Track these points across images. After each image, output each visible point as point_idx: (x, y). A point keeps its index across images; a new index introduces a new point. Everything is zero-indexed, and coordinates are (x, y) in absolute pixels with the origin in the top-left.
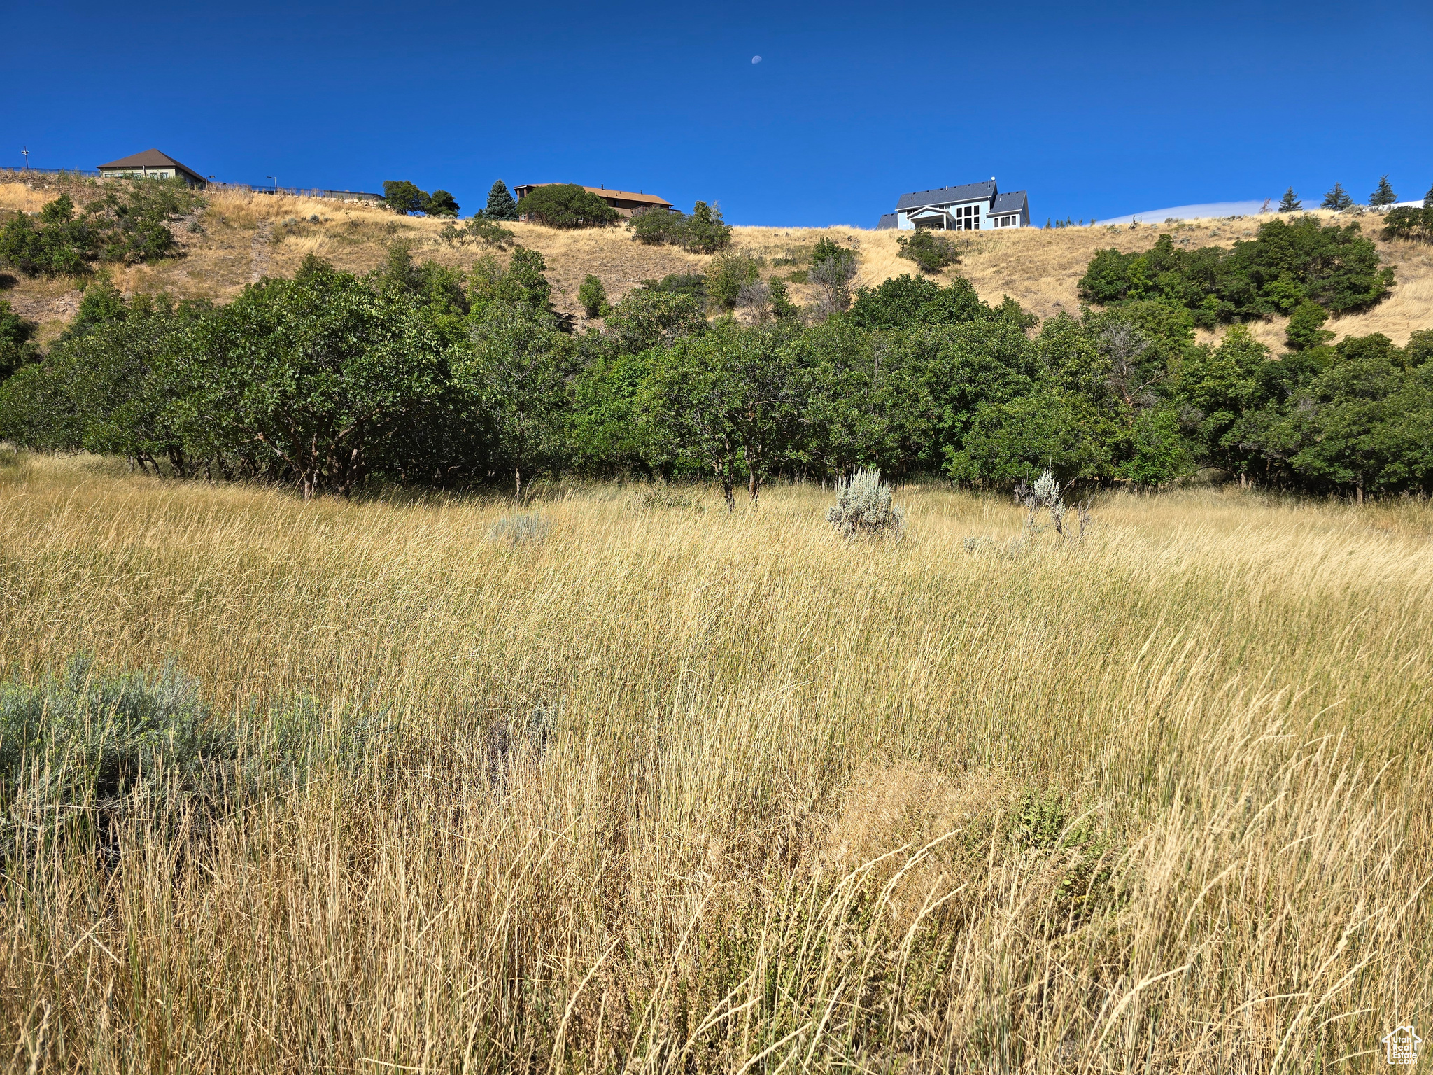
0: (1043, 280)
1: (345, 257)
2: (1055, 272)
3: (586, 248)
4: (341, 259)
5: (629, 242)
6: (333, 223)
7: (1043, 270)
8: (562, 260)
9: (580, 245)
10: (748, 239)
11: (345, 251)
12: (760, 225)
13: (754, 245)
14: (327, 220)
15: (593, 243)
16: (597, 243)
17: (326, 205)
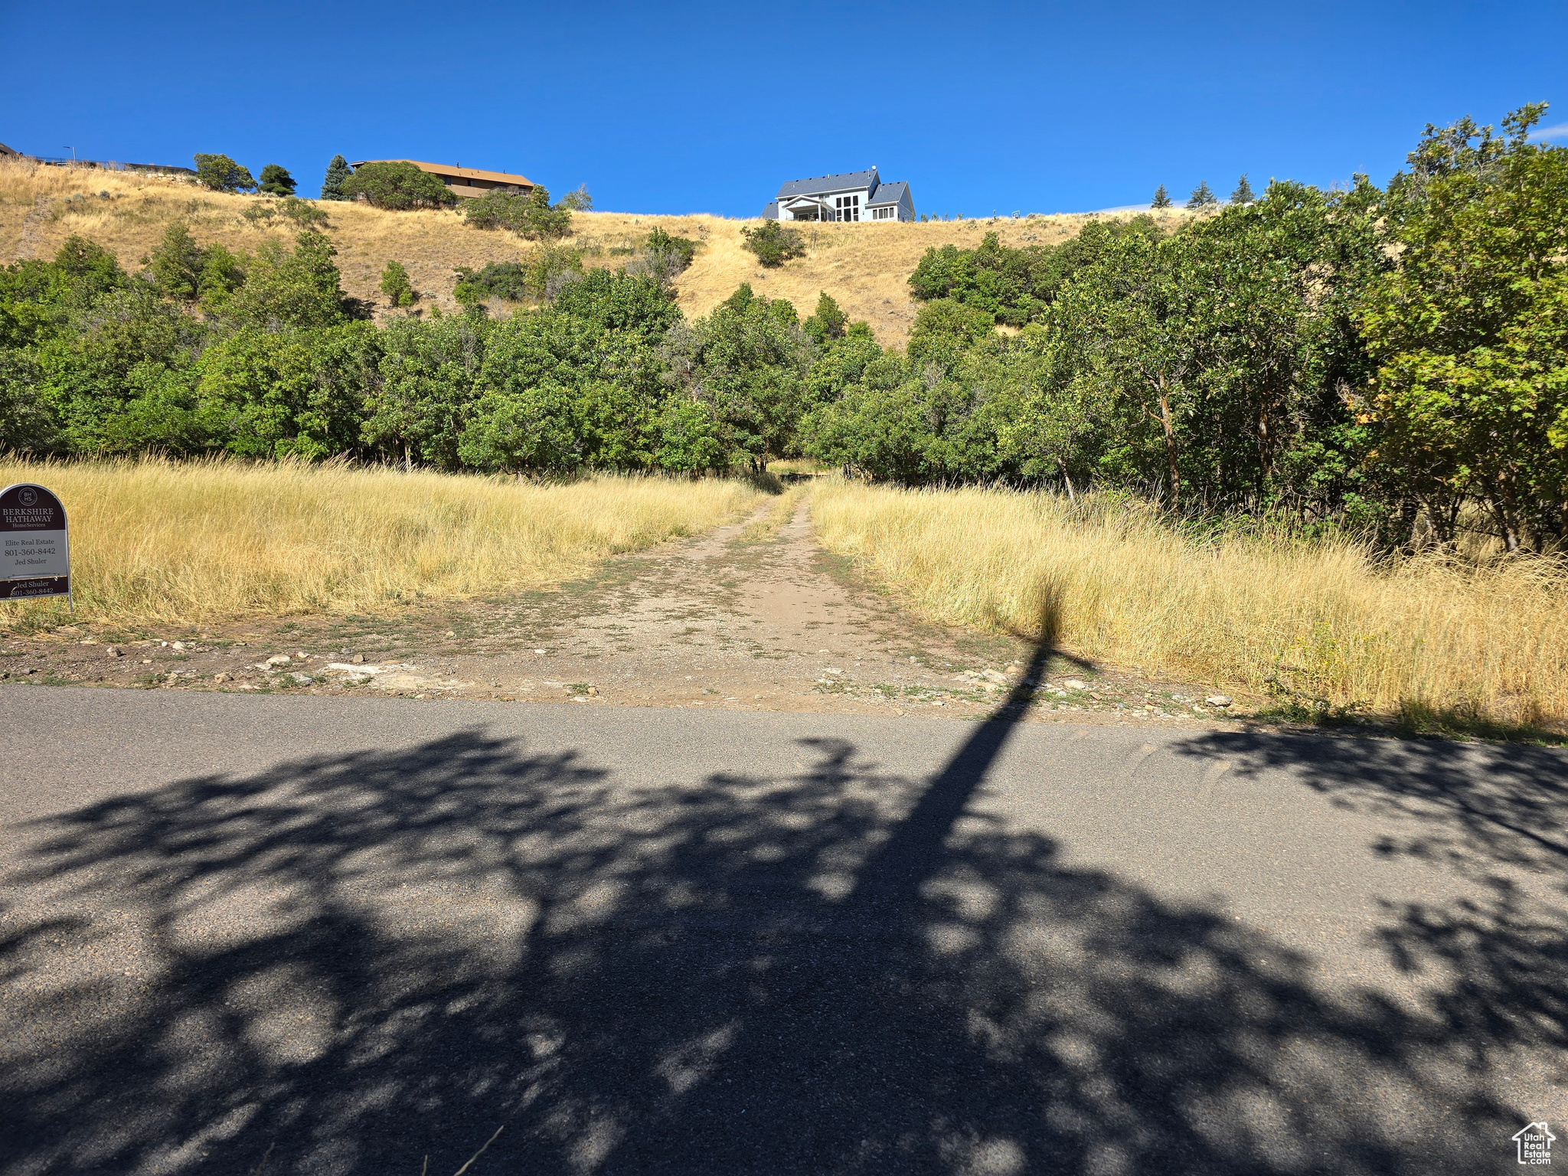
0: (881, 276)
1: (131, 237)
2: (896, 268)
3: (409, 232)
4: (127, 240)
5: (460, 226)
6: (127, 200)
7: (885, 266)
8: (378, 245)
9: (401, 229)
10: (593, 226)
11: (133, 231)
12: (614, 211)
13: (598, 233)
14: (119, 196)
15: (419, 227)
16: (423, 226)
17: (123, 179)
